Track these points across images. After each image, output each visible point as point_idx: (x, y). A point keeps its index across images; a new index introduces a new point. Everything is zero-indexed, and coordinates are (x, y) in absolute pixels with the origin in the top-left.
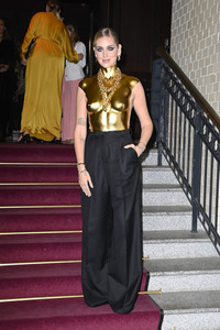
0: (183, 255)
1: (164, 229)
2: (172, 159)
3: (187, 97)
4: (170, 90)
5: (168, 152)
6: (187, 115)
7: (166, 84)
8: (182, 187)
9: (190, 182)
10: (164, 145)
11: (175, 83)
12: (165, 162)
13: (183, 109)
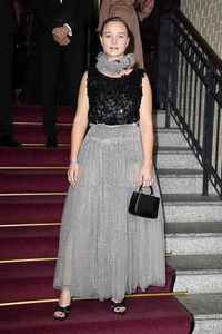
0: (194, 219)
1: (173, 192)
2: (182, 120)
3: (199, 55)
4: (180, 47)
5: (177, 112)
6: (199, 73)
7: (176, 40)
8: (192, 149)
9: (201, 144)
10: (173, 105)
11: (186, 39)
13: (194, 67)
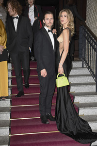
0: (93, 101)
1: (85, 91)
2: (88, 64)
3: (93, 40)
4: (86, 38)
5: (86, 62)
6: (93, 47)
7: (85, 35)
8: (91, 75)
9: (95, 73)
10: (84, 59)
11: (88, 35)
12: (85, 66)
13: (91, 45)
